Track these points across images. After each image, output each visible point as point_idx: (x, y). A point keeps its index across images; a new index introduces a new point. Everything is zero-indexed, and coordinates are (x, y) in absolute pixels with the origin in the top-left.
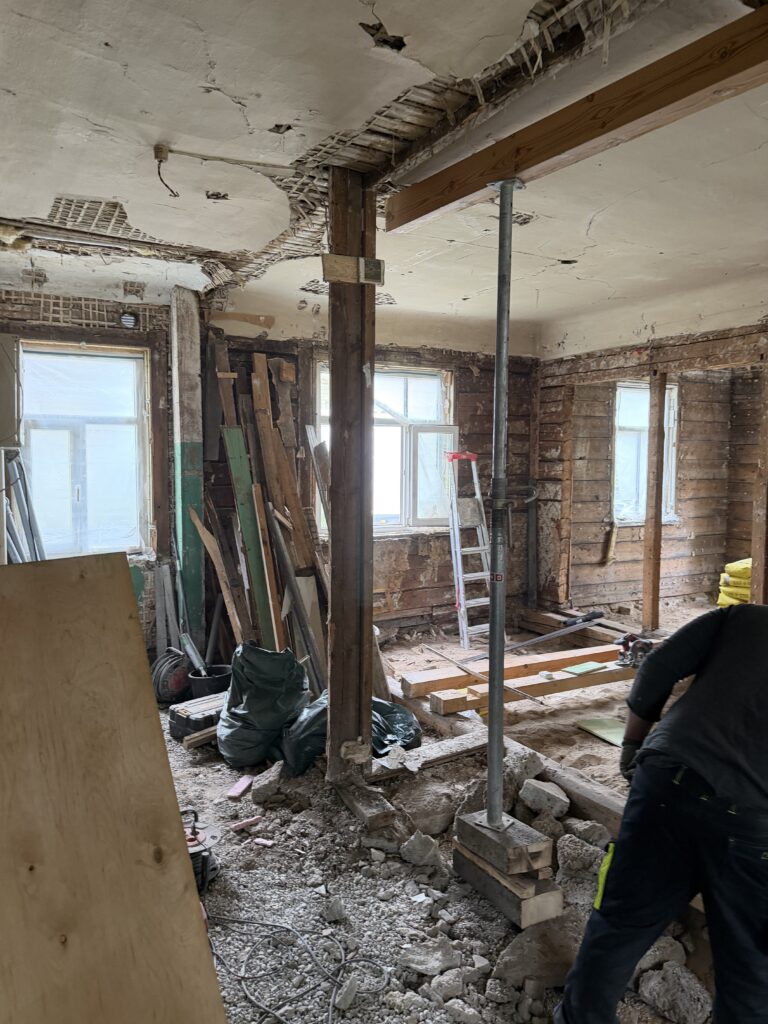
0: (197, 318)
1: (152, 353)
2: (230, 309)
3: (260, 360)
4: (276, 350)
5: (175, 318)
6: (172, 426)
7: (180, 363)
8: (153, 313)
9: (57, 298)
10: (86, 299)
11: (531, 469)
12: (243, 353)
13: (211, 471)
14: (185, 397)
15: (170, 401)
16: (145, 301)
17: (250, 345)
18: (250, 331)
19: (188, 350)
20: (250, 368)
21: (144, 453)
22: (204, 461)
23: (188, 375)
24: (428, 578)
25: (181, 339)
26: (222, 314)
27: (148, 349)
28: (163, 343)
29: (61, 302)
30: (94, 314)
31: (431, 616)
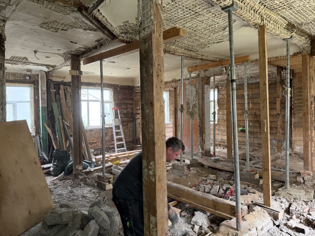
0: (45, 77)
1: (34, 85)
2: (54, 75)
3: (62, 87)
4: (66, 84)
5: (40, 77)
6: (39, 103)
7: (41, 88)
8: (34, 76)
9: (9, 73)
10: (17, 73)
11: (134, 111)
12: (57, 85)
13: (49, 113)
14: (42, 96)
15: (39, 97)
16: (32, 73)
17: (60, 83)
18: (59, 80)
19: (43, 84)
20: (59, 88)
21: (32, 109)
22: (47, 111)
23: (43, 90)
24: (108, 138)
25: (42, 82)
26: (52, 76)
27: (33, 85)
28: (37, 83)
29: (10, 74)
30: (19, 77)
31: (109, 147)
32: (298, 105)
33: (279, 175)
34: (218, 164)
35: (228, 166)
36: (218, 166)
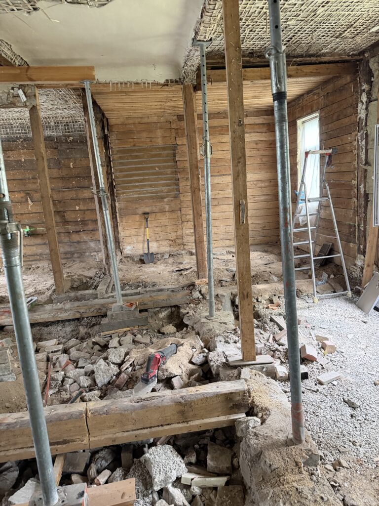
32: (121, 179)
33: (166, 298)
34: (40, 313)
35: (66, 311)
36: (42, 316)
